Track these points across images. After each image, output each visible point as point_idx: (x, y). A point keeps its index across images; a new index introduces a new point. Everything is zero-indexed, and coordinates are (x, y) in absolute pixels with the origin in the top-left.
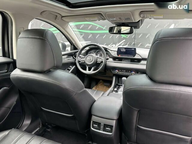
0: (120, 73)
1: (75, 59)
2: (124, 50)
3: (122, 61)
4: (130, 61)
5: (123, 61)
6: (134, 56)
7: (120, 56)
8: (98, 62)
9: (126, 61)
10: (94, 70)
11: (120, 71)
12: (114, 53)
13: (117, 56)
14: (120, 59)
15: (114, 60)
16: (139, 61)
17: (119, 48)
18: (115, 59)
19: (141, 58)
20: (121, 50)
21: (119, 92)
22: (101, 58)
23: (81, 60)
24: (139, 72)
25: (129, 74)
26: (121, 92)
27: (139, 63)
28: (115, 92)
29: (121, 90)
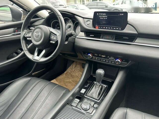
0: (96, 59)
3: (99, 38)
4: (114, 39)
5: (102, 38)
6: (123, 29)
7: (97, 29)
8: (51, 42)
9: (107, 37)
10: (45, 56)
11: (95, 56)
12: (88, 23)
13: (92, 28)
15: (87, 36)
16: (131, 38)
17: (95, 13)
18: (88, 33)
19: (136, 32)
20: (100, 16)
21: (86, 100)
22: (56, 35)
23: (27, 36)
24: (130, 61)
25: (110, 62)
26: (91, 99)
27: (132, 42)
28: (79, 100)
29: (91, 96)
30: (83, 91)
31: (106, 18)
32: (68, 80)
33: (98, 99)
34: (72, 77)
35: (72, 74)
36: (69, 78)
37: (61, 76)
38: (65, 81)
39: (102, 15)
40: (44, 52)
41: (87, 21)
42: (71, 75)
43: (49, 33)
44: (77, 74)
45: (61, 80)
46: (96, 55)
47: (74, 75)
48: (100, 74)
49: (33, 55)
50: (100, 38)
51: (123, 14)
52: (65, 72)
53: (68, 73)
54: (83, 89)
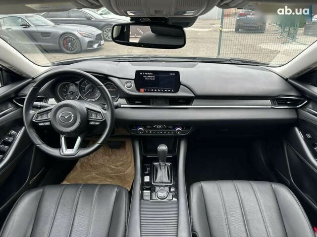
0: (150, 133)
1: (20, 107)
2: (152, 77)
5: (153, 104)
7: (142, 93)
9: (160, 103)
11: (150, 129)
12: (129, 84)
13: (137, 93)
14: (145, 101)
15: (130, 103)
17: (138, 72)
18: (131, 99)
19: (193, 95)
20: (145, 77)
21: (157, 189)
22: (100, 113)
23: (39, 119)
24: (192, 128)
25: (169, 133)
26: (162, 185)
27: (189, 105)
28: (149, 191)
29: (161, 181)
30: (147, 179)
31: (153, 78)
32: (89, 176)
33: (170, 182)
34: (95, 169)
35: (92, 163)
36: (88, 171)
37: (71, 172)
38: (84, 178)
39: (148, 75)
40: (79, 140)
41: (127, 83)
42: (91, 166)
43: (85, 110)
44: (101, 161)
45: (77, 179)
46: (148, 127)
47: (96, 164)
48: (164, 151)
49: (60, 148)
50: (150, 105)
51: (174, 74)
52: (77, 164)
53: (84, 164)
54: (145, 177)
